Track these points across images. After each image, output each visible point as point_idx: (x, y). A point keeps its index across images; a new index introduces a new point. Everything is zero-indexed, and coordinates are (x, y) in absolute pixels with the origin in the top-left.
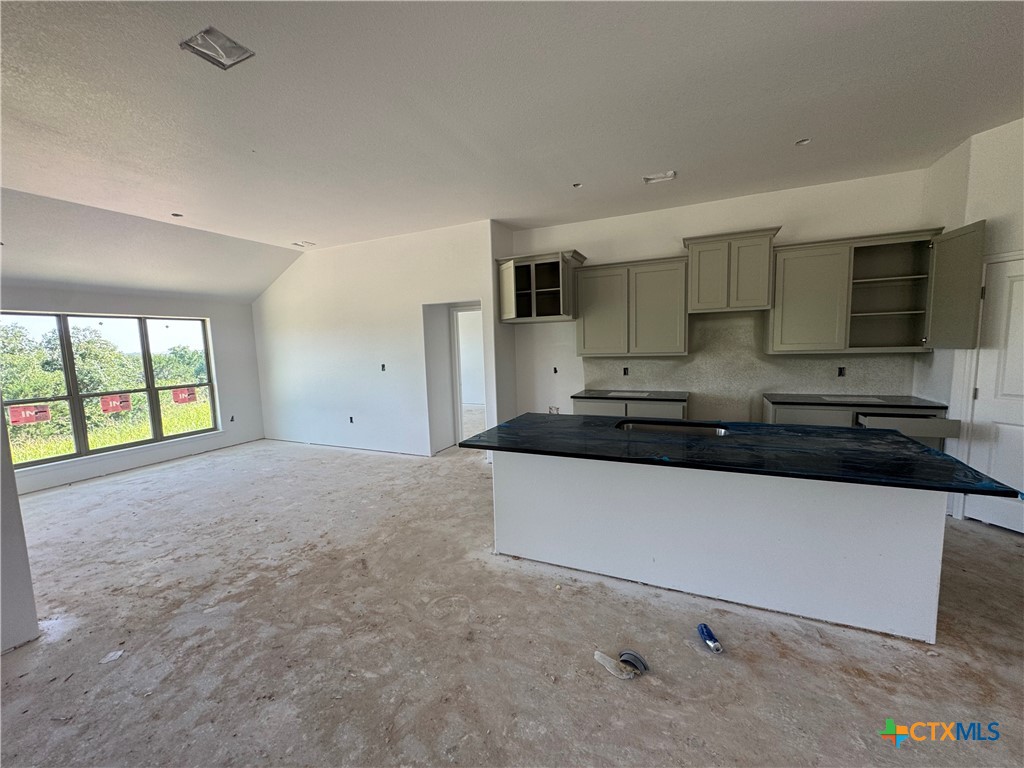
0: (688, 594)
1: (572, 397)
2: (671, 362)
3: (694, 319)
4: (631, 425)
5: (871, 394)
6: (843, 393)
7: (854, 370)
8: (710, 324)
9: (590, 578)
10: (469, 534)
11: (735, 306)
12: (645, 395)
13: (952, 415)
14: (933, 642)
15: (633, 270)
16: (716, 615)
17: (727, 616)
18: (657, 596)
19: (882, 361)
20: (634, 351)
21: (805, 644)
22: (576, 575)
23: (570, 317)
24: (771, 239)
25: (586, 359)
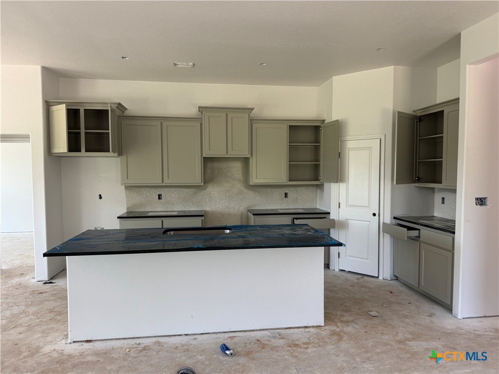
0: (213, 333)
1: (118, 218)
2: (192, 190)
3: (207, 160)
4: (172, 232)
5: (300, 208)
6: (287, 208)
7: (292, 194)
8: (216, 165)
9: (149, 340)
10: (39, 335)
11: (231, 154)
12: (176, 214)
13: (332, 216)
14: (323, 325)
15: (165, 124)
16: (229, 340)
17: (235, 339)
18: (195, 339)
19: (304, 189)
20: (167, 181)
21: (273, 340)
22: (138, 341)
23: (116, 154)
24: (249, 115)
25: (128, 188)
